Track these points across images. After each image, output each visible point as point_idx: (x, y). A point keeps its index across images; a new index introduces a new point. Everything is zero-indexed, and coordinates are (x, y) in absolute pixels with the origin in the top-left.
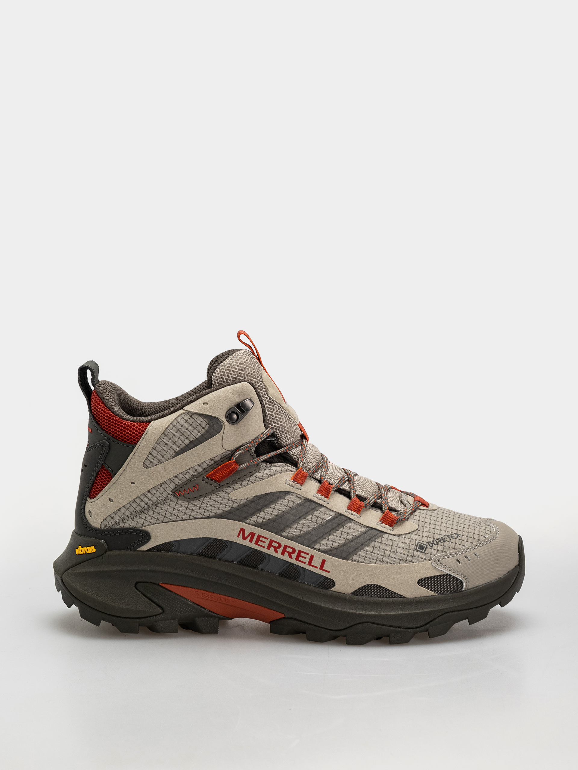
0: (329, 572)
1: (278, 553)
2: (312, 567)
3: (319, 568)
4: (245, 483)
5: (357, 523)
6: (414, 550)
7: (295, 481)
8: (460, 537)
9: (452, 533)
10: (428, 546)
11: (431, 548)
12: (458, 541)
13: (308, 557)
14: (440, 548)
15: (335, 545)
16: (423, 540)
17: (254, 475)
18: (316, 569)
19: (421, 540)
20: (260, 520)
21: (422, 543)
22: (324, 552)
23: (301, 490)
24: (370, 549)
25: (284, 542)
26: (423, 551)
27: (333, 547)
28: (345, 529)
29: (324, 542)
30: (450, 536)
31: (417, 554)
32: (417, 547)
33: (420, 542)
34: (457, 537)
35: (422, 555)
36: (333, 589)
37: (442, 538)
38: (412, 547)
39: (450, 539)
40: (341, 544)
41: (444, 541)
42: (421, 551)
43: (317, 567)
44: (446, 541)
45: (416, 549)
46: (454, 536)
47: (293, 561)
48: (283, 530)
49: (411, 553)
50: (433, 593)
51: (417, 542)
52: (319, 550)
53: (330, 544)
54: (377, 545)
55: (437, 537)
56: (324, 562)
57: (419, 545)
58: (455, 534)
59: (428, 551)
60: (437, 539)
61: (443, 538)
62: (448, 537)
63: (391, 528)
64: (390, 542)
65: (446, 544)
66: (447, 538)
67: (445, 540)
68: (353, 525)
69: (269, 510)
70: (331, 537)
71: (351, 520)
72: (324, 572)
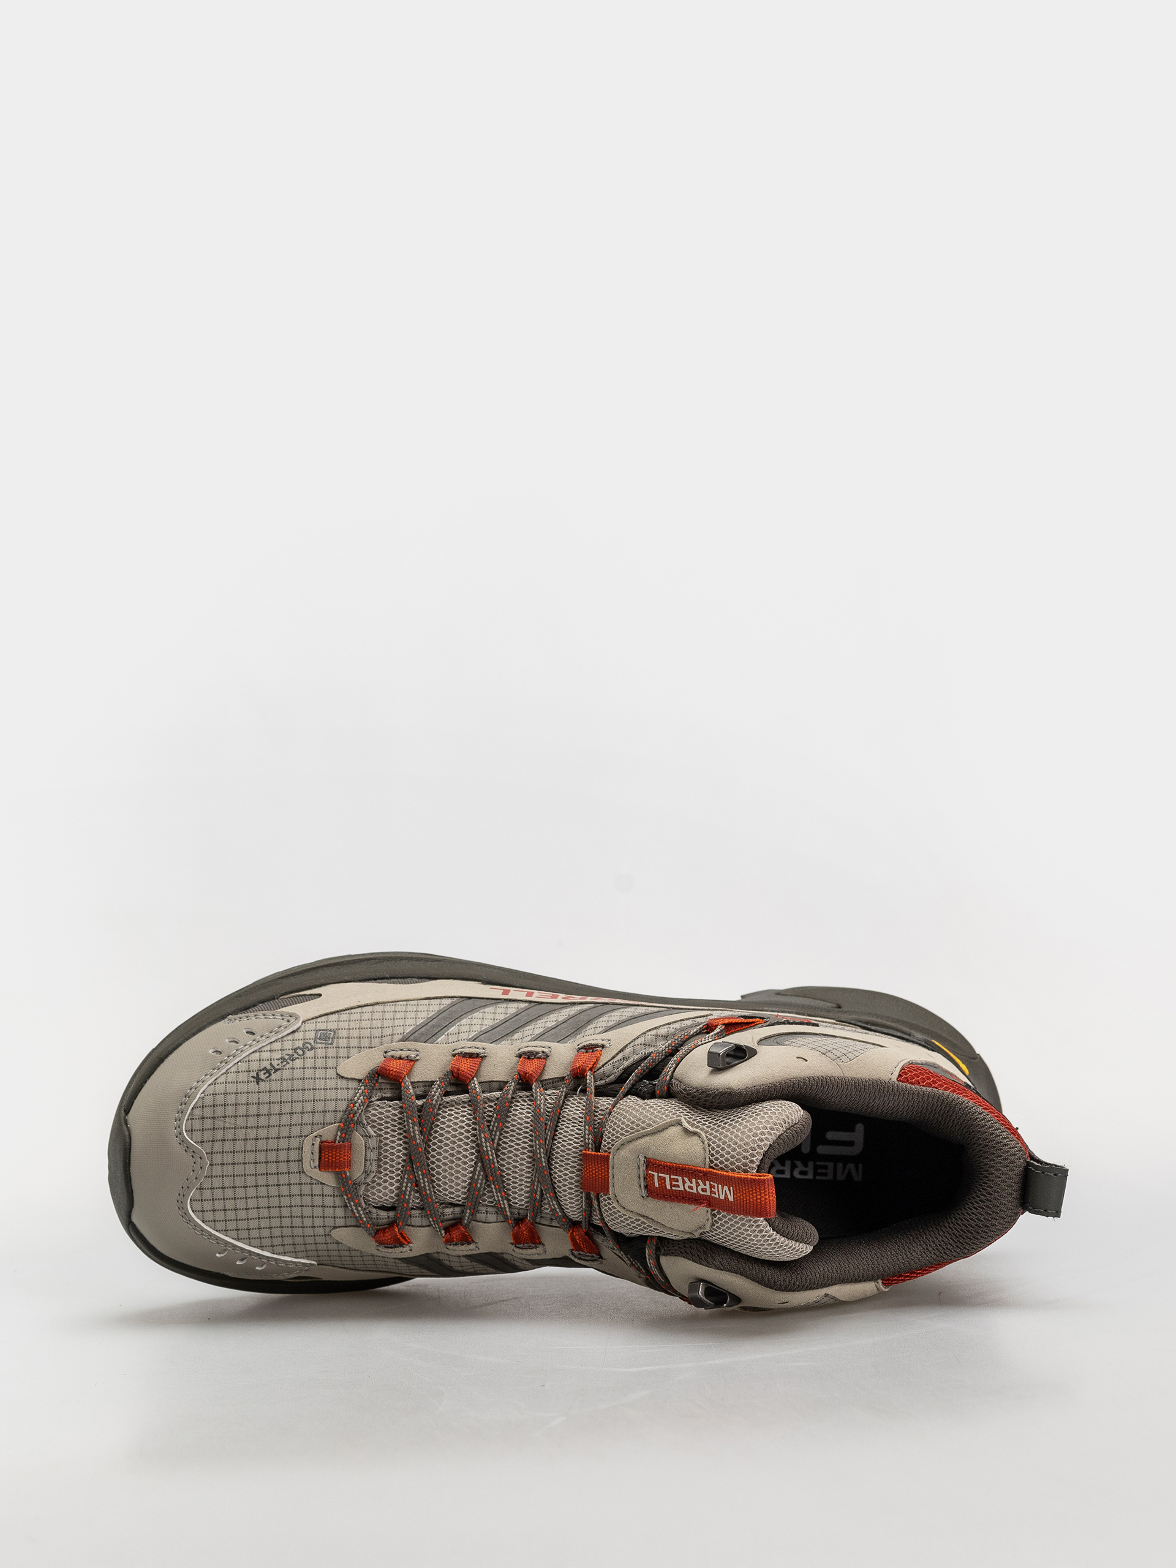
6: (339, 1029)
8: (252, 1077)
9: (269, 1079)
10: (312, 1042)
11: (306, 1041)
12: (255, 1066)
14: (288, 1045)
15: (491, 1009)
16: (324, 1050)
19: (329, 1050)
21: (326, 1043)
22: (508, 1001)
23: (583, 1042)
26: (320, 1032)
27: (494, 1006)
28: (478, 1029)
29: (513, 1010)
30: (272, 1072)
32: (334, 1036)
33: (329, 1046)
34: (257, 1074)
37: (288, 1063)
38: (342, 1034)
41: (282, 1057)
42: (324, 1032)
44: (278, 1059)
45: (335, 1032)
46: (264, 1074)
51: (335, 1045)
55: (298, 1063)
57: (331, 1040)
58: (263, 1080)
60: (296, 1058)
61: (285, 1063)
62: (277, 1067)
63: (391, 1053)
66: (278, 1065)
67: (280, 1061)
68: (466, 1036)
70: (501, 1017)
71: (473, 1041)
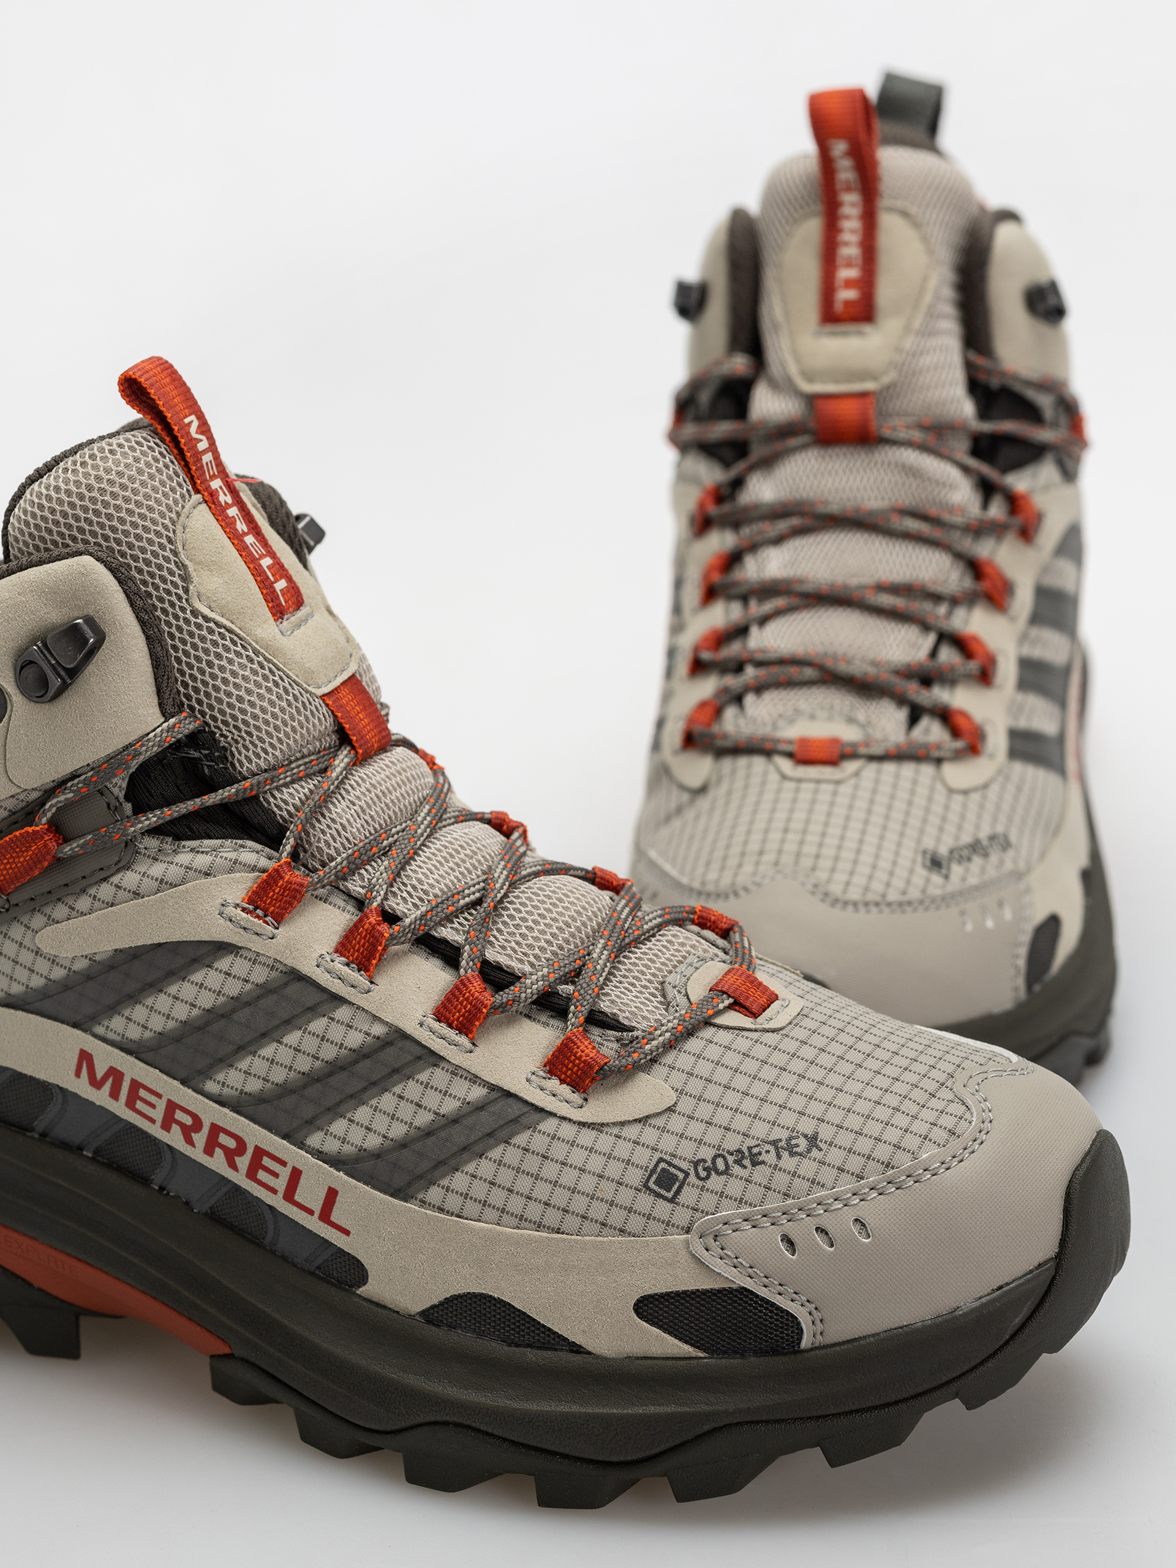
0: (347, 1232)
1: (194, 1146)
2: (295, 1209)
3: (317, 1214)
4: (83, 903)
5: (456, 1071)
6: (636, 1189)
7: (256, 908)
8: (821, 1150)
9: (795, 1134)
10: (692, 1178)
11: (701, 1183)
12: (808, 1167)
13: (285, 1173)
14: (735, 1187)
15: (373, 1142)
16: (679, 1153)
17: (111, 880)
18: (310, 1217)
19: (670, 1150)
20: (134, 1033)
21: (670, 1164)
22: (336, 1162)
23: (272, 938)
24: (484, 1167)
25: (212, 1113)
26: (670, 1195)
27: (365, 1150)
28: (412, 1089)
29: (339, 1126)
30: (783, 1144)
31: (645, 1202)
32: (650, 1176)
33: (667, 1158)
34: (809, 1151)
35: (663, 1209)
36: (361, 1291)
37: (750, 1148)
38: (635, 1177)
39: (779, 1157)
40: (392, 1140)
41: (755, 1164)
42: (663, 1192)
43: (311, 1212)
44: (763, 1162)
45: (646, 1185)
46: (797, 1146)
47: (240, 1178)
48: (206, 1073)
49: (625, 1196)
50: (687, 1349)
51: (657, 1155)
52: (319, 1155)
53: (357, 1136)
54: (512, 1155)
55: (733, 1142)
56: (332, 1195)
57: (659, 1170)
58: (806, 1136)
59: (688, 1195)
60: (732, 1154)
61: (755, 1150)
62: (772, 1149)
63: (576, 1098)
64: (559, 1151)
65: (760, 1174)
66: (768, 1152)
67: (761, 1158)
68: (439, 1077)
69: (162, 1001)
70: (362, 1113)
71: (434, 1059)
72: (334, 1230)
